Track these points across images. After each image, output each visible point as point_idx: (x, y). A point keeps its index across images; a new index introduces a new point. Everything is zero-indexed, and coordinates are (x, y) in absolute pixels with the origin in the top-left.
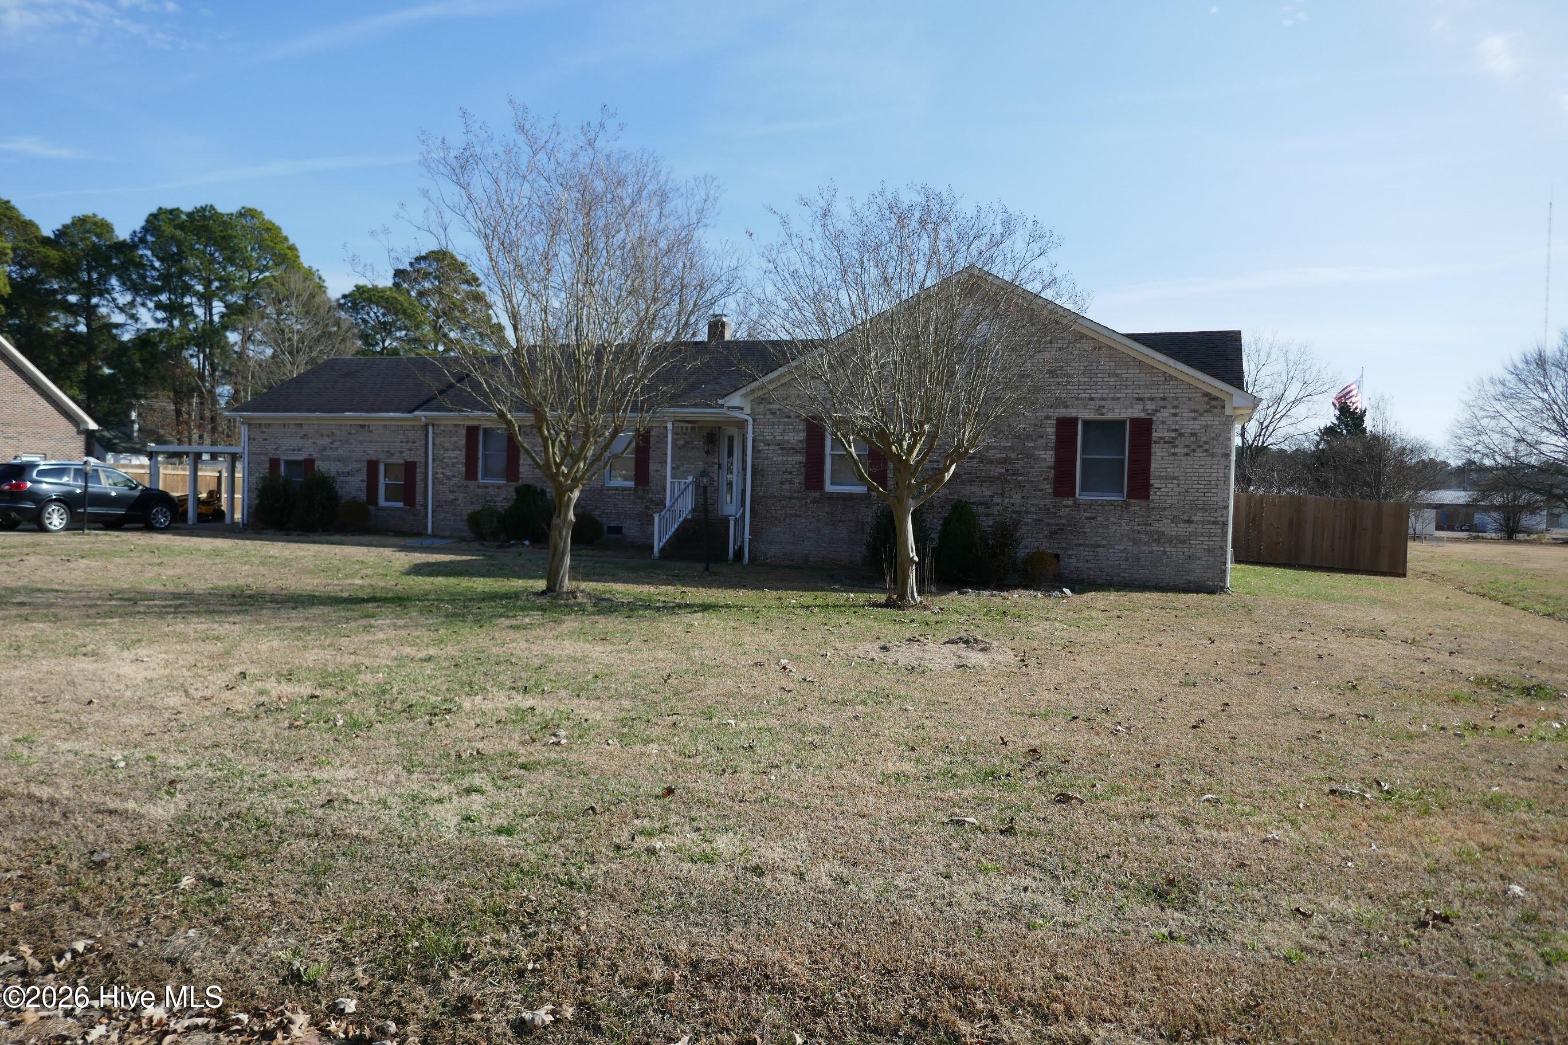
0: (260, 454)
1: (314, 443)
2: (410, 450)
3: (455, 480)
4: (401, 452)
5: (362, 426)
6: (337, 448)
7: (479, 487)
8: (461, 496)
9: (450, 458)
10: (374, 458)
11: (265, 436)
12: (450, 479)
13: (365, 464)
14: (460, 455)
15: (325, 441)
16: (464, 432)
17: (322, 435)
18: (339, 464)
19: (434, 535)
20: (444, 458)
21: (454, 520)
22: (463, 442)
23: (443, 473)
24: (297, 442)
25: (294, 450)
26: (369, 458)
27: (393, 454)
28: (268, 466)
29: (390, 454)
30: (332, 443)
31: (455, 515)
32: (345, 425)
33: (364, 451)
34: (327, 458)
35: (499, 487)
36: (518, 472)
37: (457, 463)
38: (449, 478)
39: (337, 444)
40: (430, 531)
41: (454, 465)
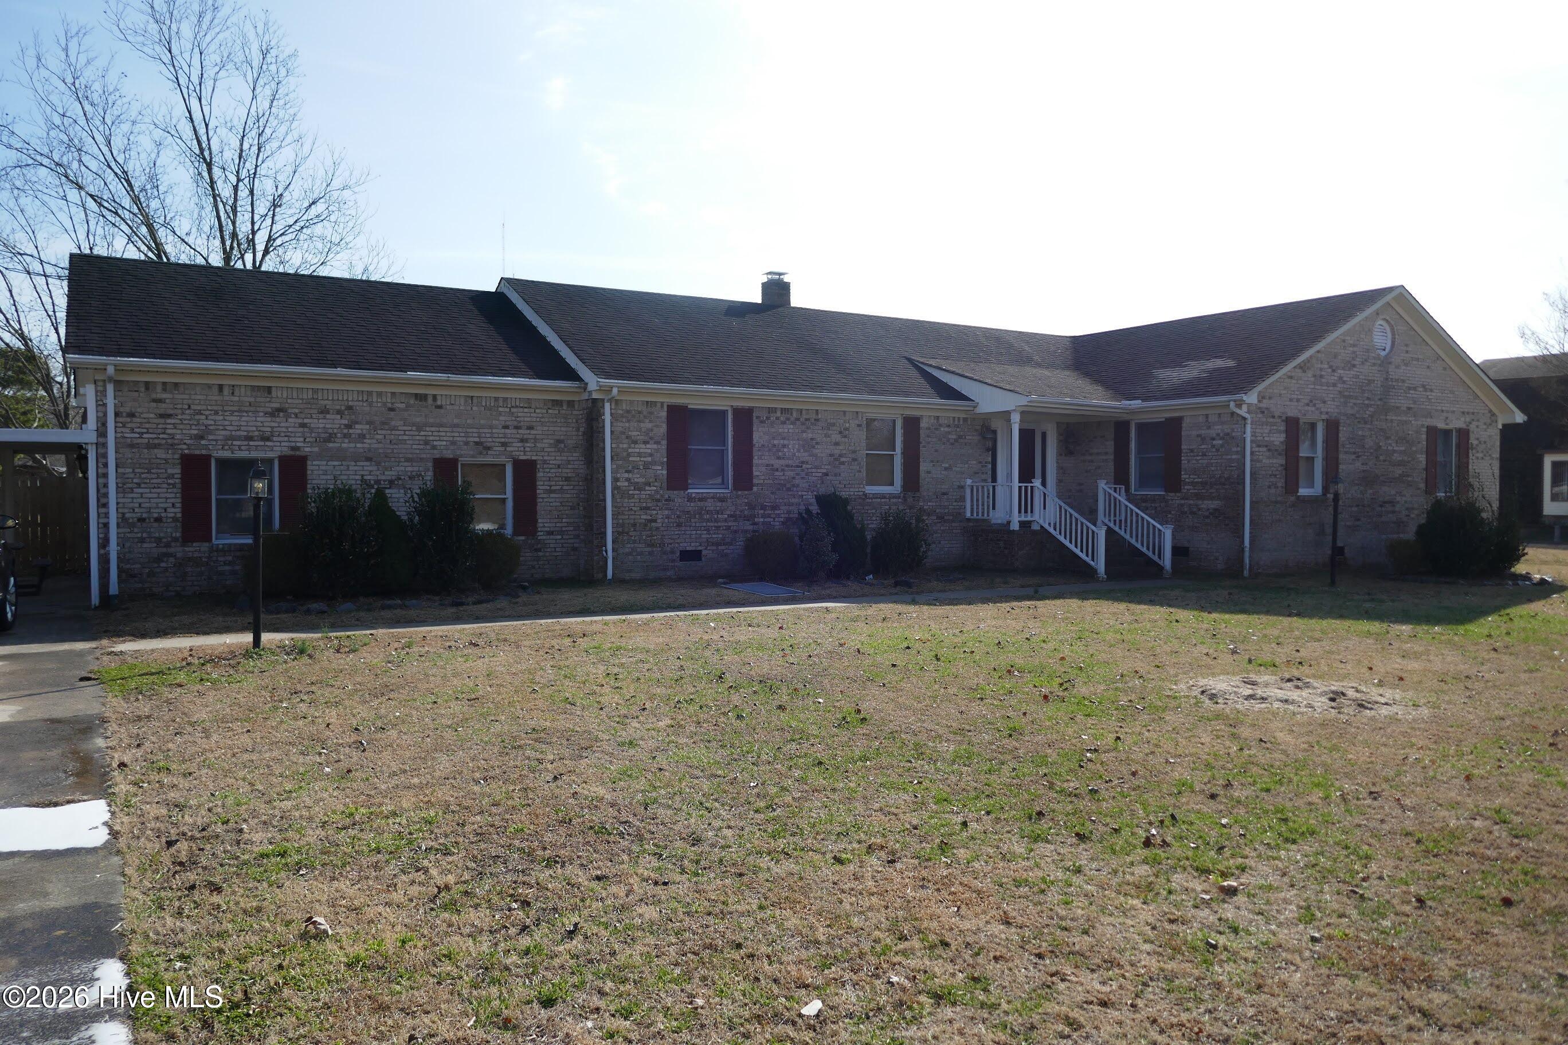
0: (150, 446)
1: (303, 425)
2: (522, 440)
3: (650, 490)
4: (504, 444)
5: (421, 398)
6: (362, 437)
7: (690, 499)
8: (660, 515)
9: (640, 455)
10: (449, 454)
11: (163, 408)
12: (640, 489)
13: (430, 465)
14: (660, 451)
15: (334, 422)
16: (664, 414)
17: (324, 411)
18: (368, 467)
19: (619, 582)
20: (629, 455)
21: (651, 553)
22: (663, 429)
23: (628, 480)
24: (260, 422)
25: (249, 438)
26: (437, 454)
27: (489, 448)
28: (177, 470)
29: (483, 447)
30: (349, 426)
31: (652, 545)
32: (380, 394)
33: (426, 443)
34: (341, 456)
35: (722, 500)
36: (750, 475)
37: (653, 463)
38: (638, 487)
39: (358, 429)
40: (610, 574)
41: (647, 466)
